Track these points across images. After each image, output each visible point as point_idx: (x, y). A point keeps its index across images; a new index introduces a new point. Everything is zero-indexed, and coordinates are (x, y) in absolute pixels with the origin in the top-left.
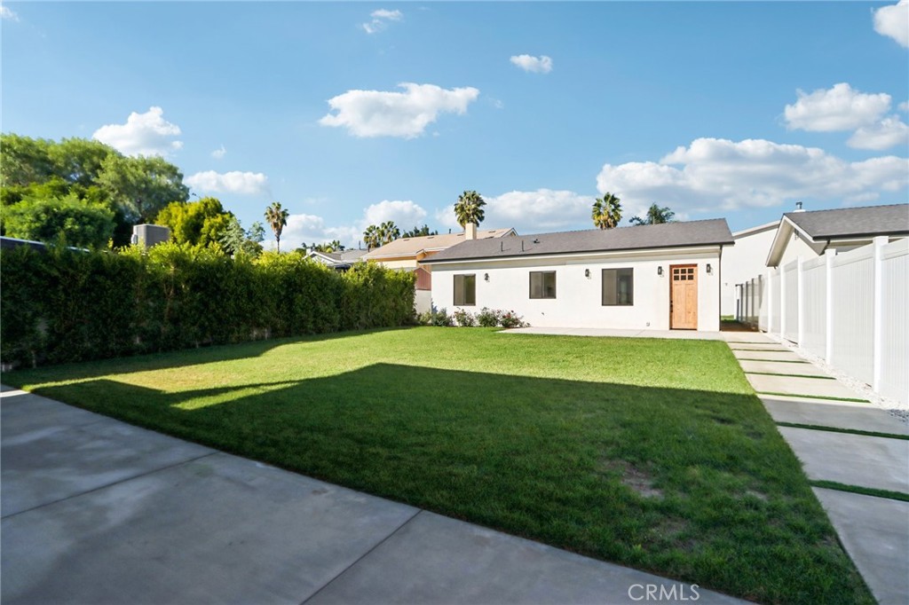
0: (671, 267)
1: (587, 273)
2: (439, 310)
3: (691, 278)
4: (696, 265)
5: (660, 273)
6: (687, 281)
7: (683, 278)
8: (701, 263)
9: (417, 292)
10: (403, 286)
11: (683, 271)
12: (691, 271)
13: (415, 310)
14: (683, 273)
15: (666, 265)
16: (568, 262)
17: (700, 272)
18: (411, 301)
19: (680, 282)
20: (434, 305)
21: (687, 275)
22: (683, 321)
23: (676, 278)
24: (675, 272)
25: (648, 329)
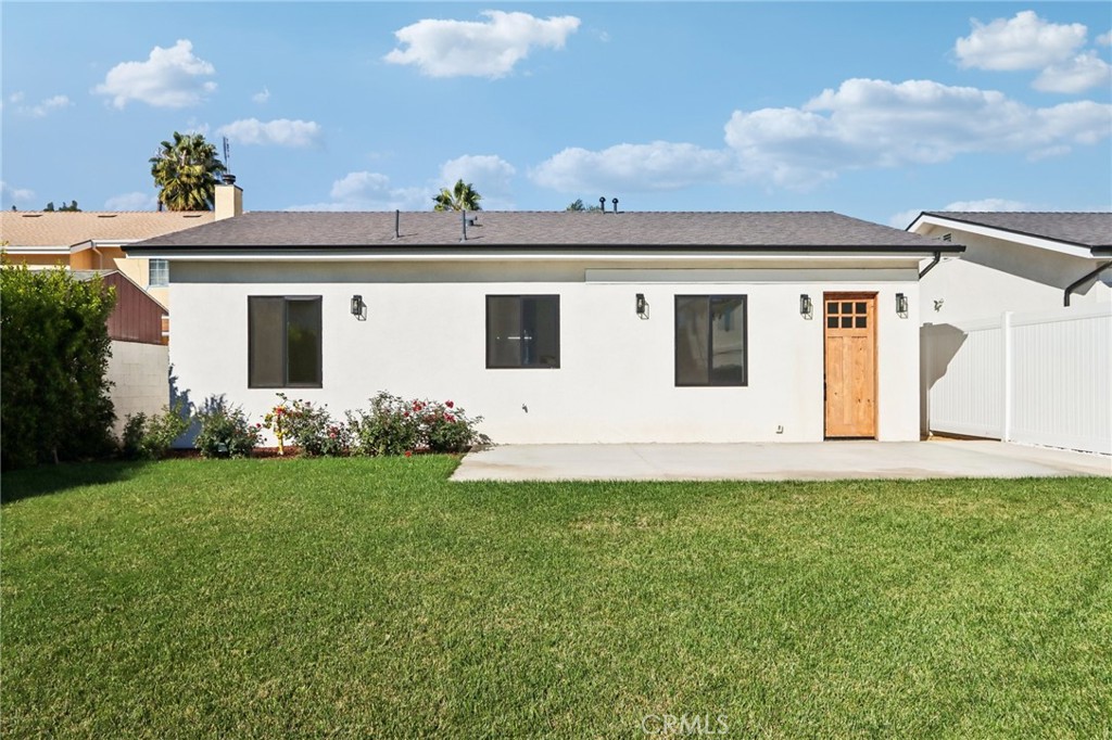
0: (827, 295)
1: (641, 305)
2: (198, 400)
3: (862, 323)
4: (873, 295)
5: (805, 311)
6: (854, 330)
7: (847, 323)
8: (886, 291)
9: (115, 346)
10: (68, 324)
11: (847, 308)
12: (861, 308)
13: (109, 404)
14: (848, 312)
15: (816, 291)
16: (588, 274)
17: (886, 303)
18: (92, 376)
19: (839, 331)
20: (181, 386)
21: (854, 315)
22: (847, 420)
23: (832, 323)
24: (832, 308)
25: (780, 439)
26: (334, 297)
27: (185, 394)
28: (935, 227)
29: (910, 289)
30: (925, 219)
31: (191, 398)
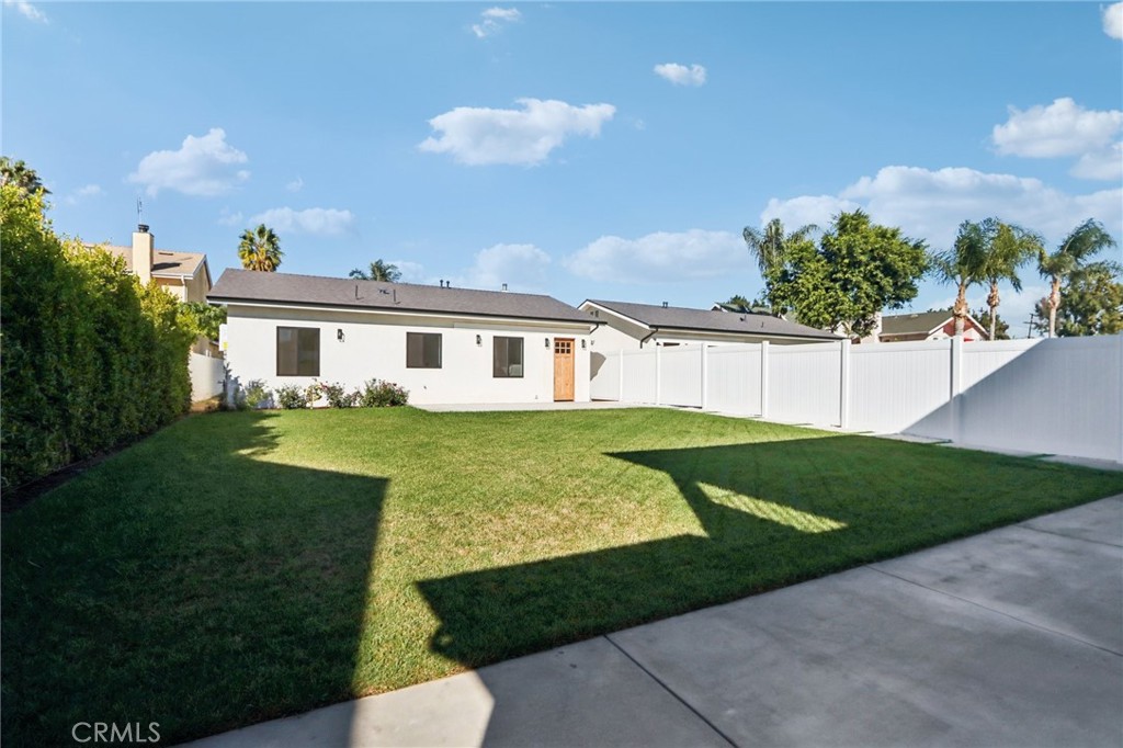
0: (556, 339)
1: (478, 340)
3: (568, 351)
4: (573, 340)
5: (547, 345)
6: (566, 354)
7: (563, 351)
8: (578, 338)
11: (563, 345)
12: (568, 345)
14: (563, 347)
15: (552, 337)
16: (456, 324)
17: (578, 343)
19: (560, 354)
21: (566, 348)
22: (563, 392)
23: (557, 351)
24: (557, 345)
25: (536, 401)
26: (327, 330)
27: (236, 379)
28: (591, 307)
29: (588, 338)
30: (588, 303)
31: (240, 381)
